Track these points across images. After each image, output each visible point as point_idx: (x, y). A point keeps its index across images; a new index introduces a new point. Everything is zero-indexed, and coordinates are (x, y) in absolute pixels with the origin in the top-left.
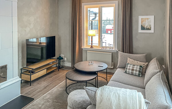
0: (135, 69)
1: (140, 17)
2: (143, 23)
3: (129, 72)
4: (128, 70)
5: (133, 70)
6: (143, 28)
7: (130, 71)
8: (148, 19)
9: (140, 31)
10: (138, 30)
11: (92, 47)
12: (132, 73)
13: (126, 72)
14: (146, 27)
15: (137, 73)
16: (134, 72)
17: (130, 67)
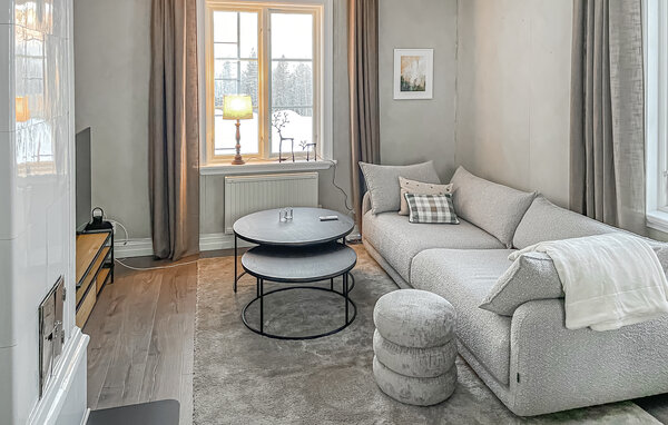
0: (438, 205)
1: (398, 53)
2: (406, 70)
3: (425, 218)
4: (421, 214)
5: (434, 209)
6: (405, 87)
7: (429, 214)
8: (417, 58)
9: (398, 95)
10: (390, 94)
11: (238, 160)
12: (433, 218)
13: (416, 220)
14: (412, 82)
15: (448, 214)
16: (440, 214)
17: (422, 202)
